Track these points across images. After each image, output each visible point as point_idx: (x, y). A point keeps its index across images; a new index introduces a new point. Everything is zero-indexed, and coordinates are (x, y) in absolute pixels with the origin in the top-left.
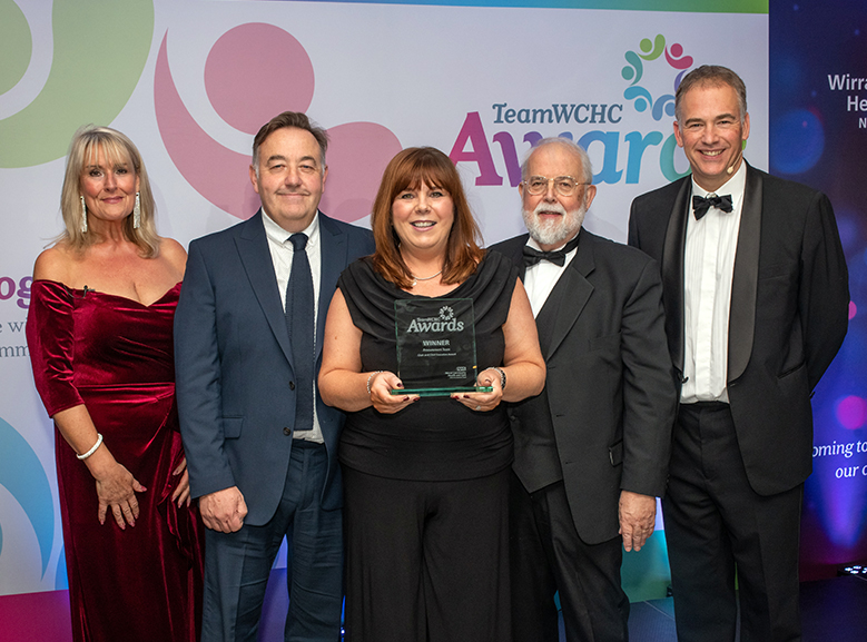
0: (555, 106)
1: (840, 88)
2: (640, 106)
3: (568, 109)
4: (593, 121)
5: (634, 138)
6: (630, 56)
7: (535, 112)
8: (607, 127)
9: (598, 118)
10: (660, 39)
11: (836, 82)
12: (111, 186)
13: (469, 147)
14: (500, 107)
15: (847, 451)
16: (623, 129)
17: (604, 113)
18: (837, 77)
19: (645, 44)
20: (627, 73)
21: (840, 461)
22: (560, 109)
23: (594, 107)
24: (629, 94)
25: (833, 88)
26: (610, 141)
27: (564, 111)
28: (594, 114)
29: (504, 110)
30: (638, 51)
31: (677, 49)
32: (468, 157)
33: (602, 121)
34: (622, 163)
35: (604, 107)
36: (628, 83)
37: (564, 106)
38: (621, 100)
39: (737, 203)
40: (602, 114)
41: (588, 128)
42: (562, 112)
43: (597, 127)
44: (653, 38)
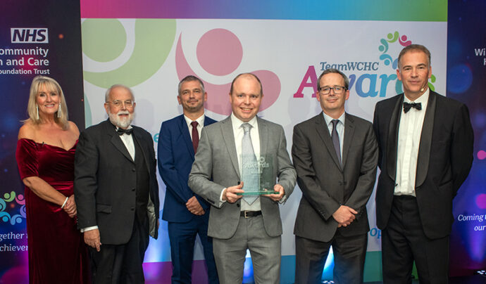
0: (348, 63)
1: (481, 55)
2: (387, 63)
3: (354, 64)
4: (365, 69)
5: (383, 77)
6: (383, 41)
7: (339, 66)
8: (371, 72)
9: (367, 68)
10: (397, 33)
11: (478, 52)
12: (49, 100)
13: (309, 81)
14: (323, 63)
15: (480, 218)
16: (379, 73)
17: (371, 66)
18: (479, 50)
19: (390, 36)
20: (381, 48)
21: (477, 223)
22: (350, 64)
23: (366, 63)
24: (382, 58)
25: (477, 55)
26: (373, 78)
27: (352, 65)
28: (366, 66)
29: (325, 65)
30: (386, 38)
31: (404, 38)
32: (309, 85)
33: (369, 69)
34: (378, 88)
35: (370, 63)
36: (381, 53)
37: (352, 63)
38: (379, 61)
39: (424, 106)
40: (369, 66)
41: (363, 72)
42: (351, 66)
43: (367, 72)
44: (393, 34)
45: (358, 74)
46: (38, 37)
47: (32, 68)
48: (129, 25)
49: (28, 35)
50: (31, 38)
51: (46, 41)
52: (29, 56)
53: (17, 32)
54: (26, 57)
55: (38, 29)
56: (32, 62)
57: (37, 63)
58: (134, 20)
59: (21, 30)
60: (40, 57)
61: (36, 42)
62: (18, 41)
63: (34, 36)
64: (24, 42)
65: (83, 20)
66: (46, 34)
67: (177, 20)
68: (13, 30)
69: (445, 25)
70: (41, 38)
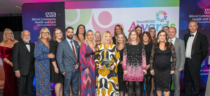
2: (158, 20)
3: (148, 21)
6: (157, 13)
8: (153, 23)
10: (162, 11)
13: (133, 27)
16: (156, 24)
17: (153, 21)
18: (191, 15)
19: (159, 12)
20: (156, 16)
23: (151, 21)
24: (157, 19)
25: (190, 17)
26: (154, 25)
29: (138, 21)
30: (158, 13)
36: (157, 17)
38: (156, 20)
41: (150, 24)
42: (146, 22)
43: (152, 23)
44: (161, 11)
45: (149, 24)
46: (53, 15)
47: (51, 24)
48: (78, 11)
49: (50, 15)
50: (51, 15)
51: (55, 16)
52: (51, 21)
53: (47, 14)
54: (50, 21)
55: (53, 13)
56: (51, 22)
57: (53, 22)
58: (80, 9)
59: (48, 13)
60: (54, 21)
61: (52, 16)
62: (48, 16)
63: (52, 15)
64: (49, 16)
65: (65, 10)
66: (55, 14)
67: (93, 9)
68: (46, 13)
69: (178, 8)
70: (54, 15)
